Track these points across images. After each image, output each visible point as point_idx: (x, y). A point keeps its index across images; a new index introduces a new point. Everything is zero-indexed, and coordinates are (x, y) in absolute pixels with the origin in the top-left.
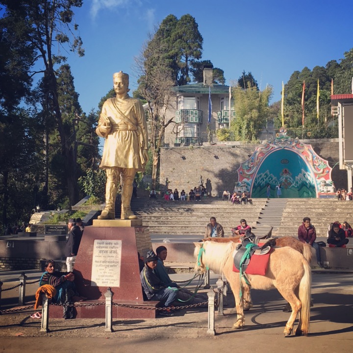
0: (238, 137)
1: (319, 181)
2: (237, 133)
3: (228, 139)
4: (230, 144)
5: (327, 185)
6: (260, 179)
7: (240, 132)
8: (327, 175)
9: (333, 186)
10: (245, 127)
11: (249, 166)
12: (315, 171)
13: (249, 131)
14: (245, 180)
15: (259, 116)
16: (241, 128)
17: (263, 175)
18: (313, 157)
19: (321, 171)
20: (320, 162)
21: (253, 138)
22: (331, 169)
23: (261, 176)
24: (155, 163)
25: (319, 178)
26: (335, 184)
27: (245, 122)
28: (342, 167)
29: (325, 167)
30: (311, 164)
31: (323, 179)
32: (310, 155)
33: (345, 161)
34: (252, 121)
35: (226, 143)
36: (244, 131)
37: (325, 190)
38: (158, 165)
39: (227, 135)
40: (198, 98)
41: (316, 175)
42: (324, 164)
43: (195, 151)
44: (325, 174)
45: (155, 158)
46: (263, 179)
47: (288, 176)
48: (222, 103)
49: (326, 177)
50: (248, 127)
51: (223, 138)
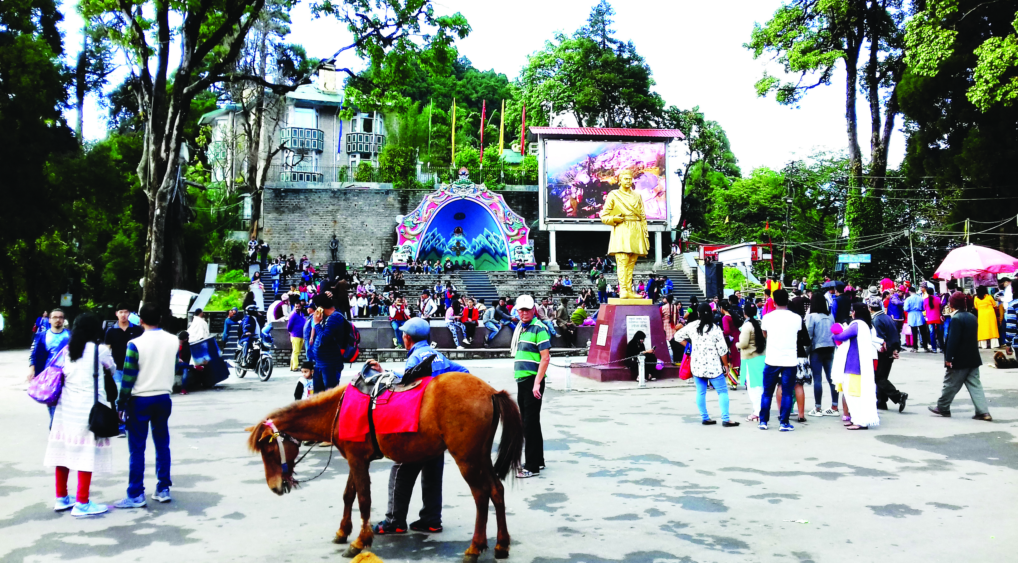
1: (512, 246)
5: (522, 252)
8: (524, 238)
9: (532, 253)
11: (415, 222)
12: (508, 232)
18: (504, 212)
19: (516, 232)
20: (514, 220)
22: (529, 229)
23: (427, 237)
25: (512, 242)
28: (542, 227)
29: (521, 226)
31: (518, 243)
32: (501, 208)
33: (548, 219)
41: (508, 237)
42: (519, 223)
46: (429, 241)
47: (461, 237)
48: (354, 120)
49: (523, 241)
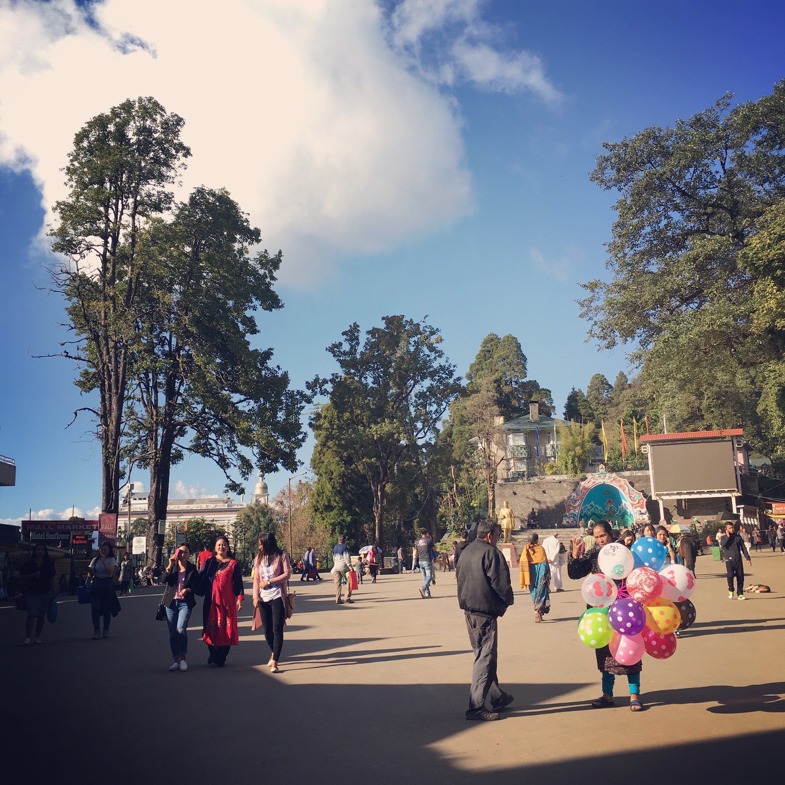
0: (565, 472)
1: (635, 510)
2: (564, 467)
3: (555, 473)
4: (557, 478)
5: (642, 514)
6: (586, 509)
7: (566, 467)
8: (642, 505)
9: (647, 514)
10: (570, 462)
11: (575, 499)
12: (632, 502)
13: (575, 466)
14: (572, 511)
15: (583, 452)
16: (566, 463)
17: (589, 507)
18: (629, 490)
19: (637, 501)
20: (635, 494)
21: (579, 472)
22: (645, 500)
23: (586, 507)
24: (491, 498)
25: (635, 508)
26: (649, 513)
27: (570, 458)
28: (654, 498)
29: (640, 498)
30: (628, 495)
31: (639, 509)
32: (627, 488)
33: (656, 492)
34: (577, 457)
35: (554, 477)
36: (570, 466)
37: (641, 519)
38: (493, 500)
39: (555, 469)
40: (526, 434)
41: (633, 505)
42: (638, 496)
43: (526, 486)
44: (640, 504)
45: (490, 493)
46: (588, 510)
47: (612, 505)
48: (549, 437)
49: (642, 507)
50: (573, 462)
51: (551, 472)
